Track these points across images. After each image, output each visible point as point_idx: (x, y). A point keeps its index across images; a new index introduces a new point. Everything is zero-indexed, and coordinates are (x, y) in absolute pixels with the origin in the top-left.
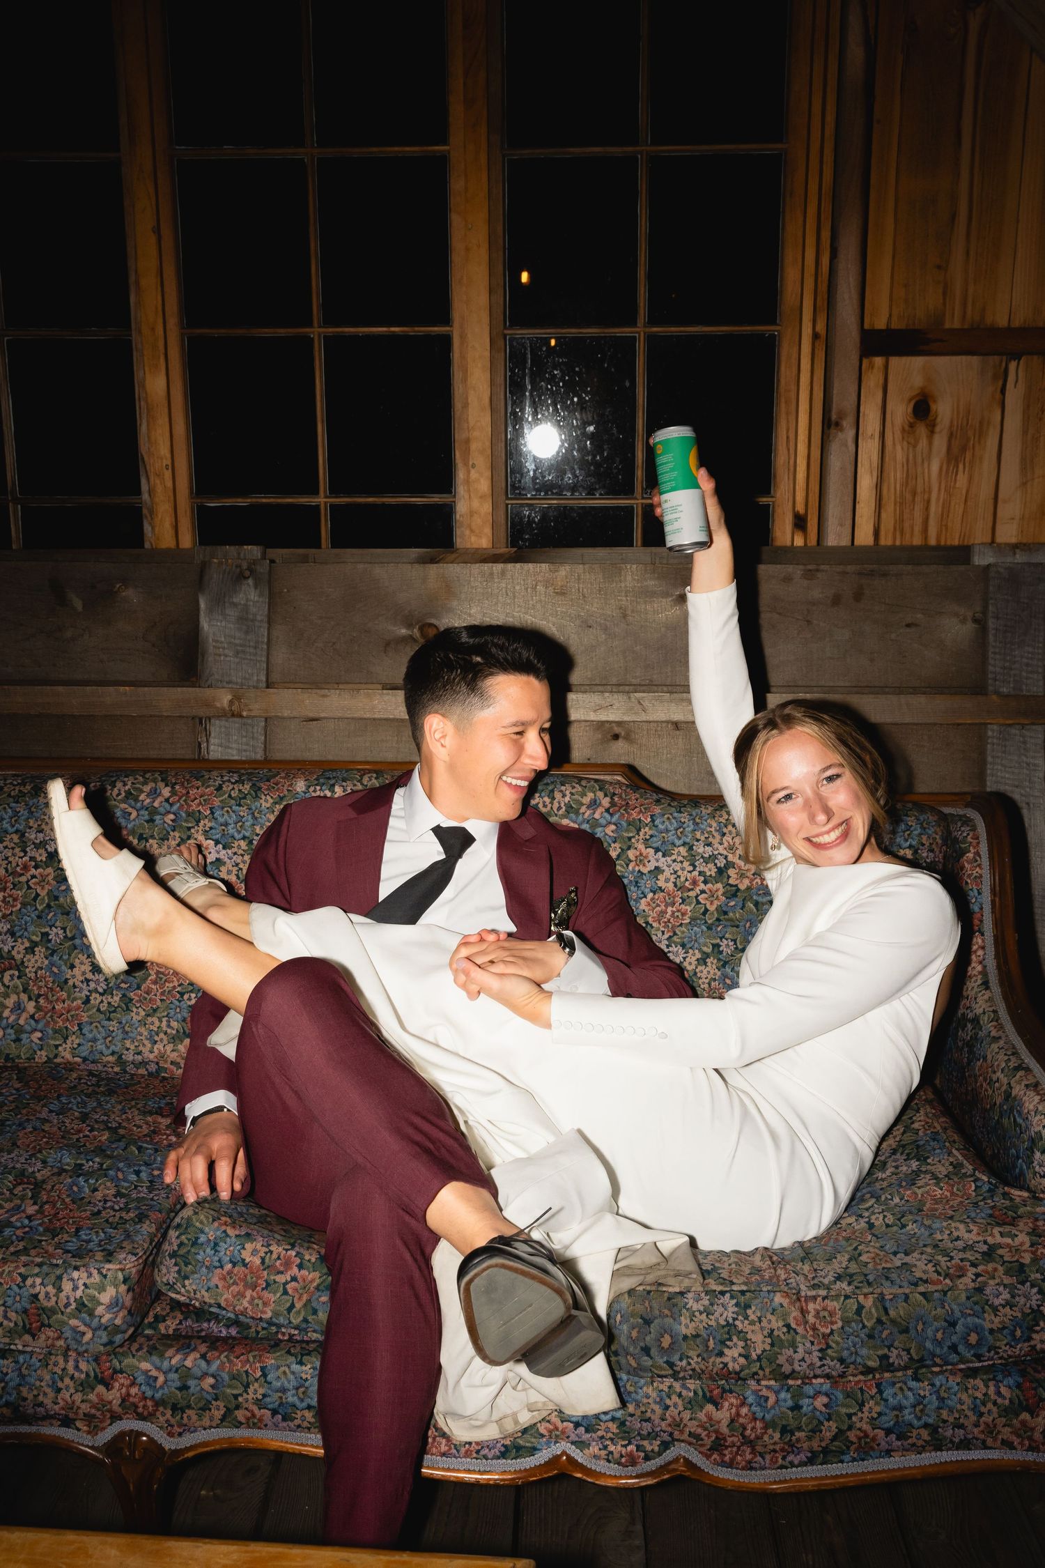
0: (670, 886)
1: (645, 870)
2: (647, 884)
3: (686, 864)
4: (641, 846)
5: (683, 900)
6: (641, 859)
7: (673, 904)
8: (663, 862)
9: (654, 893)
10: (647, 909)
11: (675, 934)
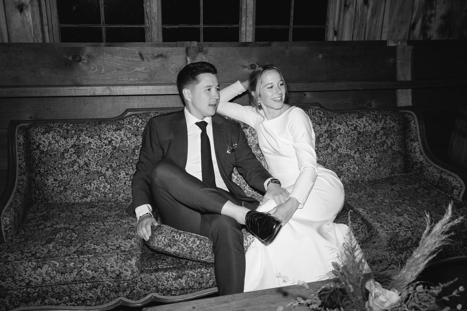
0: (344, 132)
1: (336, 129)
2: (338, 132)
3: (346, 127)
4: (334, 123)
5: (348, 136)
6: (335, 126)
7: (345, 137)
8: (340, 127)
9: (340, 134)
10: (339, 139)
11: (348, 146)
